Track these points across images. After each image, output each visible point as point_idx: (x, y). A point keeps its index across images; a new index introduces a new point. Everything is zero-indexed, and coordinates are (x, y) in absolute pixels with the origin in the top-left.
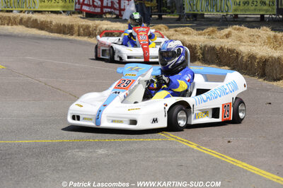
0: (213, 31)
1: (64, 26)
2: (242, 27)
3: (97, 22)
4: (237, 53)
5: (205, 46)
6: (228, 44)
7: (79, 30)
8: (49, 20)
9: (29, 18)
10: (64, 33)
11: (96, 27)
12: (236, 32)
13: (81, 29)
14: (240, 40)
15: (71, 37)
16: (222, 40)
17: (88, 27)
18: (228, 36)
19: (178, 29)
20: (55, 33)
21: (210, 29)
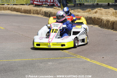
0: (90, 11)
1: (27, 10)
2: (102, 9)
3: (41, 8)
4: (101, 20)
5: (88, 17)
6: (97, 16)
7: (33, 12)
8: (20, 8)
9: (12, 7)
10: (27, 13)
11: (41, 10)
12: (99, 11)
13: (34, 11)
14: (101, 14)
15: (30, 15)
16: (94, 14)
17: (37, 10)
18: (96, 12)
19: (75, 10)
20: (23, 13)
21: (88, 10)
